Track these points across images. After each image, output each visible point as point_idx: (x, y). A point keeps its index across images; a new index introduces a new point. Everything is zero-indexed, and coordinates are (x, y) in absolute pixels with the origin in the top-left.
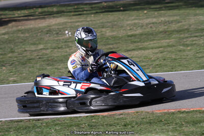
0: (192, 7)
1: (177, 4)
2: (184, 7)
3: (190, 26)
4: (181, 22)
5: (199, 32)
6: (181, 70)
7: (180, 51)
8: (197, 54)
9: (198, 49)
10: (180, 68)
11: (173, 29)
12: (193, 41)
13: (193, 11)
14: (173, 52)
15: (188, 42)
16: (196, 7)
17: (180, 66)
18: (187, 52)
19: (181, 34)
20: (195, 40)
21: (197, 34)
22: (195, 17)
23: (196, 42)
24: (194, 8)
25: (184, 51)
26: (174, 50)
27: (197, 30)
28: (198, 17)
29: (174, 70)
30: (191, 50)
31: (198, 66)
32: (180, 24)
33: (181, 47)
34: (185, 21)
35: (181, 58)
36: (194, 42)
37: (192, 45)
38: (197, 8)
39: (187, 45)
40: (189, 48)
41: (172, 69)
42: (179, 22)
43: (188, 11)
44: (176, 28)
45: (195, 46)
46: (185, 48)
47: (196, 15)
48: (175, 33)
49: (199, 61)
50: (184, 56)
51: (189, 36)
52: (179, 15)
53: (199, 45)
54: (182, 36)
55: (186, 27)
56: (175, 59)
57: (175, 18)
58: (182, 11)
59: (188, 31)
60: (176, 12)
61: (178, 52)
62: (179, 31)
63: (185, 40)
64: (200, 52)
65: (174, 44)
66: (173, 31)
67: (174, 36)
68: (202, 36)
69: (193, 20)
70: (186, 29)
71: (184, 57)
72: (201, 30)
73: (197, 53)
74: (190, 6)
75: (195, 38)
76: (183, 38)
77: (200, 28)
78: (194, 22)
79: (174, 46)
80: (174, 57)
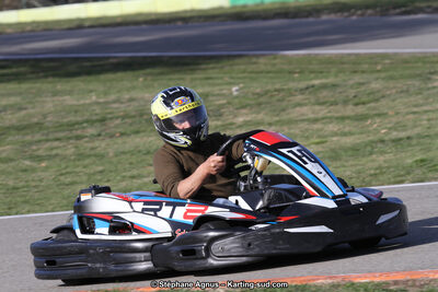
0: (46, 77)
1: (14, 70)
2: (30, 76)
3: (45, 116)
4: (25, 109)
5: (63, 131)
6: (29, 212)
7: (25, 170)
8: (62, 178)
9: (63, 166)
10: (27, 208)
11: (7, 123)
12: (52, 149)
13: (49, 86)
14: (10, 173)
15: (40, 152)
16: (54, 76)
17: (26, 202)
18: (40, 174)
19: (27, 134)
20: (57, 148)
21: (61, 135)
22: (56, 98)
23: (59, 151)
24: (50, 79)
25: (33, 170)
26: (10, 169)
27: (60, 127)
28: (61, 98)
29: (14, 211)
30: (47, 168)
31: (65, 202)
32: (23, 113)
33: (27, 163)
34: (33, 108)
35: (27, 186)
36: (54, 152)
37: (50, 157)
38: (57, 79)
39: (40, 159)
40: (43, 165)
41: (10, 209)
42: (21, 109)
43: (38, 85)
44: (14, 122)
45: (57, 160)
46: (35, 164)
47: (55, 94)
48: (13, 132)
49: (66, 192)
50: (33, 180)
51: (44, 138)
52: (20, 94)
53: (64, 158)
54: (28, 138)
55: (35, 120)
56: (15, 188)
57: (12, 100)
58: (25, 86)
59: (41, 129)
60: (12, 86)
61: (20, 174)
62: (20, 129)
63: (34, 147)
64: (67, 173)
65: (12, 156)
66: (8, 128)
67: (10, 138)
68: (70, 138)
69: (50, 105)
70: (37, 124)
71: (34, 184)
72: (68, 125)
73: (62, 175)
74: (41, 74)
75: (56, 144)
76: (31, 143)
77: (65, 120)
78: (52, 109)
79: (11, 160)
80: (11, 183)
